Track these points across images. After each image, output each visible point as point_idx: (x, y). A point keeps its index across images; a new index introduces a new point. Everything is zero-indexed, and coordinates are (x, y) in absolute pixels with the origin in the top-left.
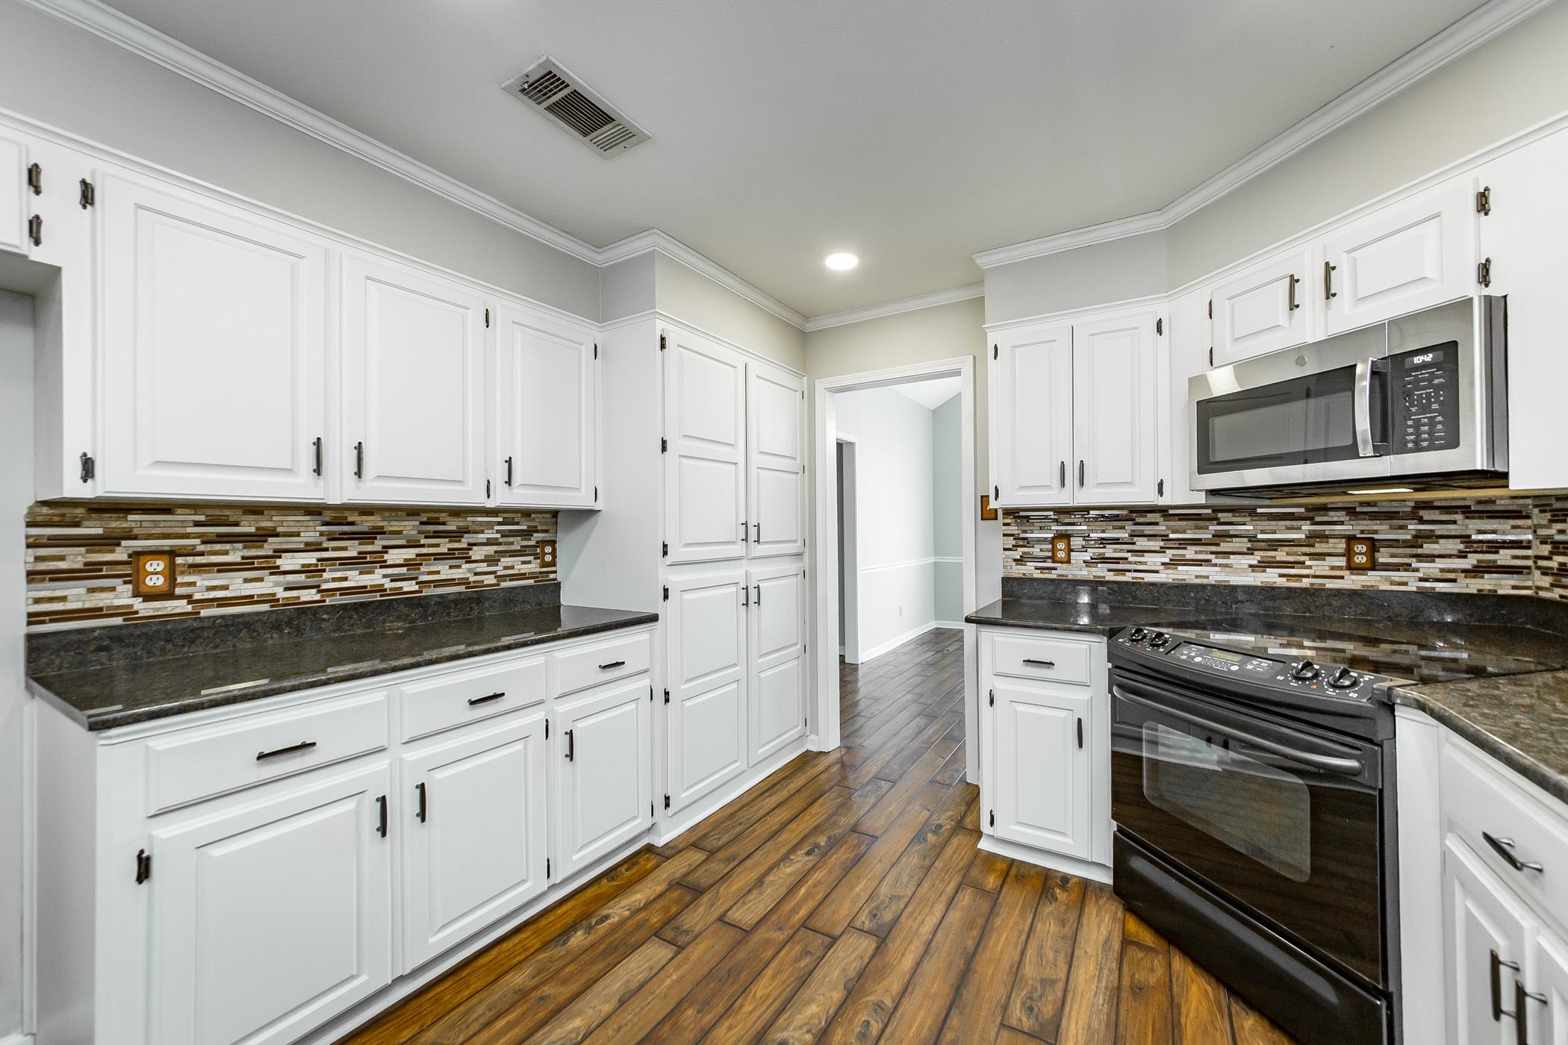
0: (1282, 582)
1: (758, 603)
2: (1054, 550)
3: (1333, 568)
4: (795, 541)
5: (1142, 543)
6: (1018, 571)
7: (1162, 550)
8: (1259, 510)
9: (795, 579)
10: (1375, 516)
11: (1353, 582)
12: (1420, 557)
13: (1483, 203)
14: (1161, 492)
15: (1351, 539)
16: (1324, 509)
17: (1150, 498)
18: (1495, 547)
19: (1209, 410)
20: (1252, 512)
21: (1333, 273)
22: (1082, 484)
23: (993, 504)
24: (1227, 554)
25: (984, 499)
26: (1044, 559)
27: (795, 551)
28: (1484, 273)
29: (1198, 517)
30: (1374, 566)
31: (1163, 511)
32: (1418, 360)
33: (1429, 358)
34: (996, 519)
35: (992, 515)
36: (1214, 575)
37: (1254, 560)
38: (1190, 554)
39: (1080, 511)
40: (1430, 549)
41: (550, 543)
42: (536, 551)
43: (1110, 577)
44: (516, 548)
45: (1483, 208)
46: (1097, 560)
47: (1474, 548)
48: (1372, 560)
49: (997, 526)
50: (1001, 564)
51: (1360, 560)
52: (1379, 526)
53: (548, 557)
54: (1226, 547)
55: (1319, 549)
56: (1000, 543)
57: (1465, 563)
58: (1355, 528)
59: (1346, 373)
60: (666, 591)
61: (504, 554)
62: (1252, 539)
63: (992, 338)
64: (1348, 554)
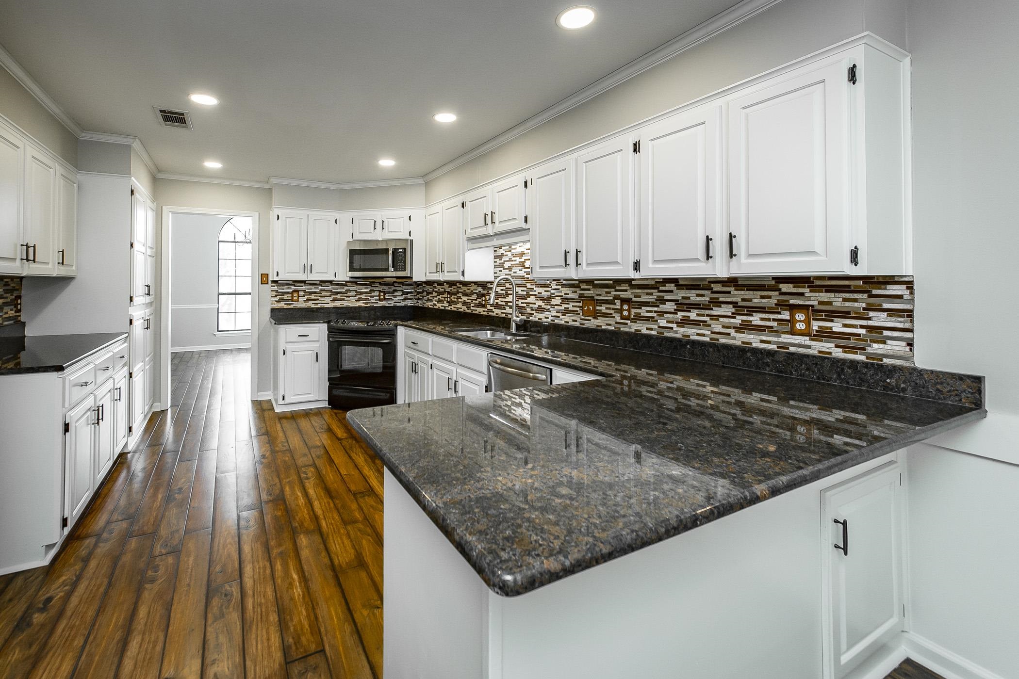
0: (363, 305)
1: (149, 328)
2: (292, 297)
3: (376, 300)
5: (324, 293)
6: (277, 305)
7: (330, 296)
9: (152, 316)
10: (384, 285)
11: (381, 304)
12: (394, 296)
14: (335, 276)
15: (380, 291)
16: (374, 282)
17: (330, 278)
18: (407, 293)
19: (352, 253)
20: (357, 284)
22: (311, 272)
23: (267, 277)
24: (349, 297)
25: (263, 275)
26: (288, 300)
27: (152, 300)
28: (409, 234)
29: (342, 285)
30: (385, 299)
32: (400, 250)
33: (401, 250)
34: (267, 284)
35: (267, 282)
36: (346, 304)
37: (356, 299)
38: (339, 296)
39: (304, 282)
40: (396, 294)
41: (19, 297)
42: (15, 304)
43: (313, 306)
44: (9, 300)
45: (410, 219)
46: (308, 300)
47: (404, 293)
48: (384, 297)
49: (268, 287)
50: (270, 303)
51: (382, 297)
52: (386, 288)
53: (19, 307)
54: (349, 294)
55: (373, 294)
56: (269, 294)
57: (402, 297)
58: (381, 288)
59: (387, 250)
60: (131, 321)
61: (5, 304)
62: (356, 292)
63: (277, 212)
64: (379, 296)
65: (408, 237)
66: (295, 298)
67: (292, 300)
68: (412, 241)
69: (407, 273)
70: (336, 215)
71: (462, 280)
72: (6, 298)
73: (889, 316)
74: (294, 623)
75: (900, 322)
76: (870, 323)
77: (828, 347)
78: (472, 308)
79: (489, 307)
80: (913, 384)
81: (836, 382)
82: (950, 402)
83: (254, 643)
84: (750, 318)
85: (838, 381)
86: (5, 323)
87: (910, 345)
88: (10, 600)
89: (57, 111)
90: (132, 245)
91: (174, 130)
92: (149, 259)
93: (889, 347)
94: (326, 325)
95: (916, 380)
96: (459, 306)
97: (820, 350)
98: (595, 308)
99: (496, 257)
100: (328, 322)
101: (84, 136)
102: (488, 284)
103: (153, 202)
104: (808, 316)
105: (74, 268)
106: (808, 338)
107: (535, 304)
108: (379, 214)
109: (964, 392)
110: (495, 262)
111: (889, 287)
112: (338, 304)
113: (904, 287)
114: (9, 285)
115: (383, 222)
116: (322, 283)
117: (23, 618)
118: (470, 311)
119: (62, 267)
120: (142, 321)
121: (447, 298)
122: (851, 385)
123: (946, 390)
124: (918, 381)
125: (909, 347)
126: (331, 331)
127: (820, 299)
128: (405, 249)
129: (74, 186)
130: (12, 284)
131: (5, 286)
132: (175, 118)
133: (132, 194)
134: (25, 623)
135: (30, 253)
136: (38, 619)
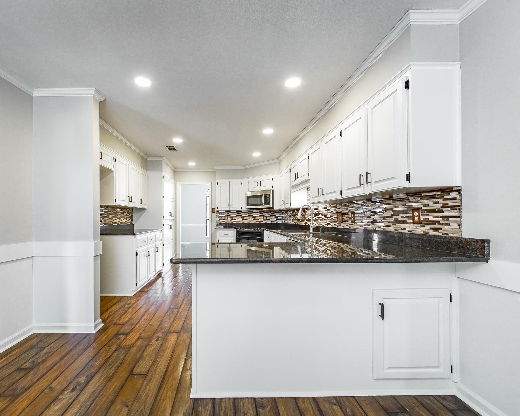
0: (256, 222)
1: (171, 229)
3: (262, 220)
4: (174, 217)
5: (238, 217)
6: (219, 222)
7: (241, 218)
9: (174, 225)
10: (266, 213)
11: (264, 222)
12: (271, 218)
14: (242, 208)
15: (264, 216)
16: (261, 212)
17: (240, 209)
18: (278, 217)
19: (248, 197)
20: (252, 212)
22: (231, 207)
24: (249, 218)
25: (213, 209)
26: (223, 220)
27: (174, 219)
29: (246, 213)
30: (266, 220)
31: (241, 211)
32: (268, 195)
34: (215, 212)
36: (248, 222)
37: (253, 219)
38: (245, 218)
39: (229, 211)
40: (272, 217)
41: (132, 216)
42: (131, 217)
43: (234, 222)
45: (272, 180)
46: (231, 220)
47: (276, 217)
48: (266, 219)
49: (215, 214)
50: (217, 221)
51: (265, 219)
52: (267, 214)
53: (132, 219)
54: (249, 217)
55: (261, 217)
56: (216, 217)
57: (275, 219)
58: (264, 214)
59: (262, 195)
60: (163, 225)
61: (128, 217)
62: (253, 216)
63: (217, 181)
64: (264, 218)
65: (271, 188)
66: (226, 219)
67: (225, 220)
68: (273, 190)
69: (271, 206)
70: (242, 181)
71: (290, 207)
72: (128, 215)
73: (451, 210)
74: (188, 321)
75: (455, 213)
76: (444, 214)
77: (427, 229)
78: (300, 222)
79: (306, 221)
80: (458, 246)
81: (428, 248)
82: (472, 255)
83: (175, 323)
84: (398, 217)
85: (429, 247)
86: (128, 224)
87: (460, 225)
88: (122, 301)
89: (138, 151)
90: (163, 197)
91: (172, 152)
92: (172, 203)
93: (451, 227)
94: (235, 230)
95: (459, 244)
96: (296, 221)
97: (424, 231)
98: (342, 217)
99: (308, 195)
100: (236, 229)
101: (149, 159)
102: (306, 209)
103: (174, 181)
104: (419, 213)
105: (146, 205)
106: (419, 225)
107: (321, 218)
108: (259, 179)
109: (478, 249)
110: (308, 198)
111: (451, 193)
112: (244, 222)
113: (457, 193)
114: (129, 211)
115: (261, 182)
116: (238, 211)
117: (124, 305)
118: (299, 224)
119: (141, 205)
120: (168, 226)
121: (292, 218)
122: (434, 249)
123: (471, 248)
124: (460, 245)
125: (459, 226)
126: (238, 233)
127: (424, 203)
128: (270, 194)
129: (145, 177)
130: (130, 211)
131: (128, 211)
132: (172, 148)
133: (163, 178)
134: (124, 306)
135: (130, 199)
136: (126, 306)
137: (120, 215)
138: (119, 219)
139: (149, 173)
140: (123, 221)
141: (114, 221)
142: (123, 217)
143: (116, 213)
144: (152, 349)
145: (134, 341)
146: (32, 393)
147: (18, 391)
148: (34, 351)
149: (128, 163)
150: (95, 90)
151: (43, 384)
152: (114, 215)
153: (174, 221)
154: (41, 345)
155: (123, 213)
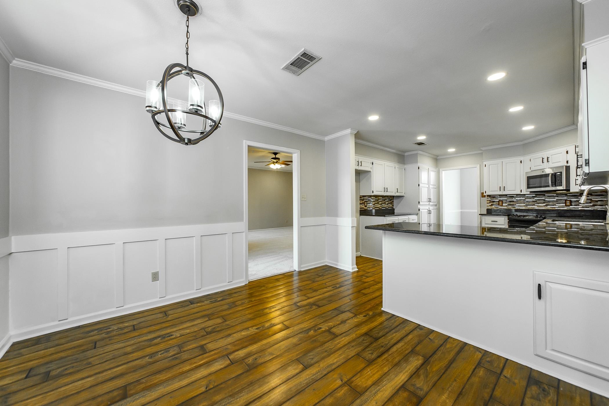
0: (551, 209)
1: (431, 213)
2: (499, 203)
3: (562, 206)
4: (435, 202)
6: (490, 208)
8: (546, 195)
9: (436, 210)
11: (567, 208)
13: (567, 152)
14: (521, 192)
15: (566, 200)
16: (557, 195)
17: (519, 193)
18: (597, 201)
19: (529, 178)
20: (544, 195)
21: (544, 159)
22: (504, 190)
23: (485, 194)
24: (539, 203)
25: (483, 193)
26: (496, 205)
27: (436, 204)
28: (567, 162)
31: (521, 195)
32: (558, 174)
33: (559, 173)
34: (485, 197)
35: (485, 196)
36: (536, 207)
37: (545, 204)
39: (505, 196)
41: (393, 202)
42: (392, 203)
44: (390, 202)
46: (508, 205)
48: (571, 204)
49: (486, 198)
50: (487, 206)
51: (569, 204)
55: (559, 202)
56: (486, 202)
59: (548, 174)
60: (419, 209)
61: (389, 203)
62: (544, 200)
63: (485, 163)
64: (565, 203)
65: (566, 164)
66: (501, 204)
67: (499, 205)
68: (567, 167)
69: (564, 188)
70: (522, 158)
86: (389, 208)
90: (419, 185)
91: (422, 147)
92: (432, 190)
94: (507, 217)
100: (508, 215)
101: (404, 155)
103: (435, 168)
105: (403, 193)
108: (545, 154)
115: (548, 158)
116: (516, 195)
119: (398, 193)
120: (427, 210)
126: (510, 221)
128: (561, 173)
129: (403, 170)
130: (391, 198)
131: (389, 198)
132: (420, 144)
133: (419, 169)
134: (375, 264)
135: (386, 190)
136: (376, 265)
137: (381, 201)
138: (381, 204)
139: (405, 166)
140: (384, 206)
141: (376, 206)
142: (385, 203)
143: (377, 200)
144: (376, 287)
145: (369, 281)
146: (319, 283)
147: (315, 281)
148: (324, 271)
149: (384, 162)
150: (351, 129)
151: (324, 282)
152: (376, 202)
153: (436, 206)
154: (327, 269)
155: (384, 200)
